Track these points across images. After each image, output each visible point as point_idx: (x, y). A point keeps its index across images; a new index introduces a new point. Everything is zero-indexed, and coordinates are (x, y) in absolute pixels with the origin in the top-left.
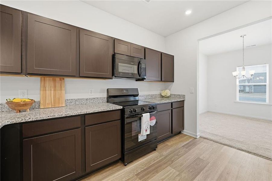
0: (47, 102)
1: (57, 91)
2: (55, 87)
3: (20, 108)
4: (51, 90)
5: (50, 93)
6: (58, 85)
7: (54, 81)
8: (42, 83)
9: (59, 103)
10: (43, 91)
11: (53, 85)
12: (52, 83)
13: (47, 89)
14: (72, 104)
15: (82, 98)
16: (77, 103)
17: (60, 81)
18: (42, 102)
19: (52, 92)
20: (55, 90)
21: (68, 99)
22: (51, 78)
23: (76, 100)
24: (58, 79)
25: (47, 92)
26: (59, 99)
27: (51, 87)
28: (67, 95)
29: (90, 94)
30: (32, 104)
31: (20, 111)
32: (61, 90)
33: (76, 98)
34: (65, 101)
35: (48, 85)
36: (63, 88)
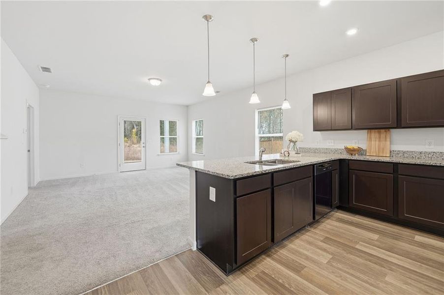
0: (372, 150)
2: (380, 138)
3: (351, 152)
4: (376, 141)
5: (375, 144)
6: (383, 136)
7: (380, 133)
8: (369, 135)
9: (383, 152)
10: (369, 141)
11: (377, 137)
12: (377, 135)
13: (373, 140)
14: (399, 155)
15: (413, 150)
16: (406, 155)
17: (385, 133)
18: (367, 150)
19: (377, 142)
20: (380, 141)
21: (395, 150)
22: (377, 131)
23: (404, 153)
24: (383, 131)
25: (373, 142)
26: (383, 149)
28: (392, 146)
29: (427, 147)
30: (359, 151)
31: (352, 155)
32: (386, 141)
33: (404, 150)
34: (391, 152)
35: (373, 137)
36: (388, 139)
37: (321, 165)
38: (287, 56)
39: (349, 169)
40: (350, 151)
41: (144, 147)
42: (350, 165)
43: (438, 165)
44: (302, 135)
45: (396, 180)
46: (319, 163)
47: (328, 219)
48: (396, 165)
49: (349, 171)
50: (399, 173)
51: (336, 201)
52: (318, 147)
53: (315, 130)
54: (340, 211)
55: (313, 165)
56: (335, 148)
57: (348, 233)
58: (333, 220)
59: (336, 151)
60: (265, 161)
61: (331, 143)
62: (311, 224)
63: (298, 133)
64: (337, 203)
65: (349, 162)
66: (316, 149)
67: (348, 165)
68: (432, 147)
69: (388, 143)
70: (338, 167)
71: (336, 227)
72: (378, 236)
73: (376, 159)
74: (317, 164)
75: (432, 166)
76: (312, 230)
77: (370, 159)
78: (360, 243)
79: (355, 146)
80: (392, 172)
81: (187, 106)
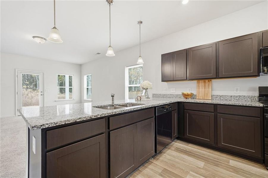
0: (200, 95)
1: (206, 89)
2: (205, 86)
4: (202, 88)
5: (202, 90)
6: (207, 85)
7: (205, 82)
8: (198, 84)
9: (207, 97)
10: (198, 88)
12: (203, 84)
13: (200, 87)
14: (217, 98)
15: (226, 95)
16: (222, 98)
17: (209, 82)
18: (197, 95)
19: (203, 89)
20: (205, 88)
21: (215, 95)
22: (203, 81)
23: (220, 96)
24: (207, 81)
25: (200, 89)
26: (207, 94)
27: (202, 86)
28: (213, 92)
29: (235, 92)
30: (192, 96)
31: (187, 99)
32: (209, 88)
33: (221, 94)
34: (212, 96)
35: (201, 85)
36: (210, 87)
37: (163, 107)
38: (141, 22)
39: (184, 109)
40: (186, 96)
41: (42, 95)
42: (185, 106)
43: (244, 105)
44: (151, 84)
45: (216, 118)
46: (160, 106)
47: (169, 149)
48: (216, 106)
49: (184, 111)
50: (218, 112)
51: (175, 134)
52: (165, 94)
53: (163, 81)
54: (179, 141)
55: (155, 107)
56: (176, 94)
57: (182, 162)
58: (172, 150)
59: (177, 96)
60: (116, 105)
61: (174, 90)
62: (153, 157)
63: (148, 82)
64: (176, 136)
65: (184, 104)
66: (164, 95)
67: (184, 106)
68: (238, 92)
69: (210, 89)
70: (176, 108)
71: (174, 157)
72: (204, 163)
73: (202, 101)
74: (158, 106)
75: (240, 106)
76: (154, 162)
77: (198, 101)
78: (191, 172)
79: (189, 93)
80: (213, 111)
81: (80, 65)
